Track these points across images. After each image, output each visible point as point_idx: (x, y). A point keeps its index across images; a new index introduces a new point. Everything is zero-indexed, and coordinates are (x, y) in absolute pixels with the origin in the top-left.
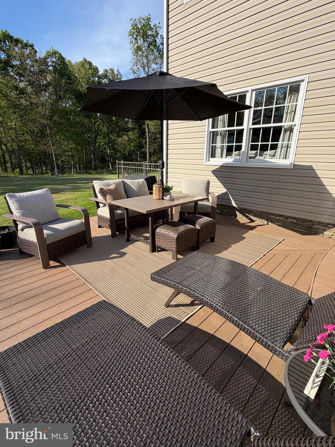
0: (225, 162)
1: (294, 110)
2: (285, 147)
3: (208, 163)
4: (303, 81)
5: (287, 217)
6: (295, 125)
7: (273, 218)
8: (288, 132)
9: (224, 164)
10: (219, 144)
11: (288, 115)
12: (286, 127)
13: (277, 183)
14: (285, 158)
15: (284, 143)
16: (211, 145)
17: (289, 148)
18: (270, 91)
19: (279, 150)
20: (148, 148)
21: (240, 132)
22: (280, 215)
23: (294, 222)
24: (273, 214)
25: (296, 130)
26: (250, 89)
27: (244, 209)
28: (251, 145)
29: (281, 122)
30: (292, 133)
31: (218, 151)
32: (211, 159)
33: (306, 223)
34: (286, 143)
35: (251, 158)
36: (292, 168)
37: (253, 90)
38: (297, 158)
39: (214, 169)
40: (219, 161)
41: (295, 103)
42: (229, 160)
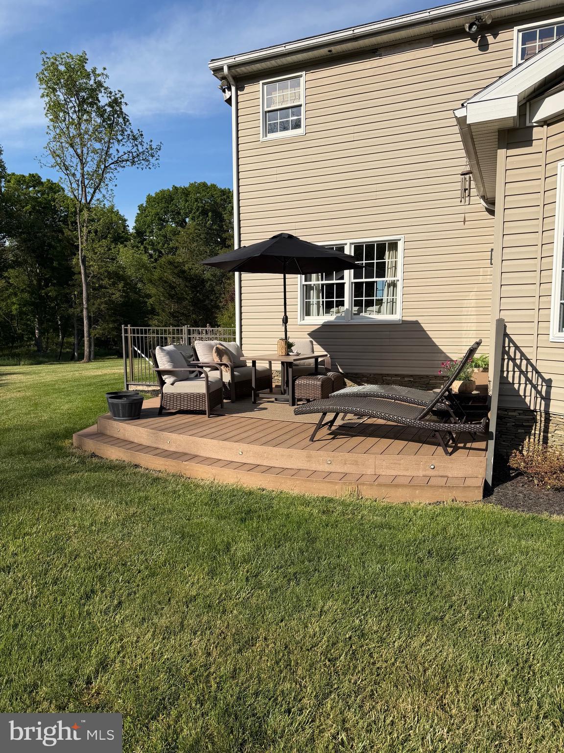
0: (326, 321)
1: (394, 265)
2: (390, 302)
3: (303, 322)
4: (400, 240)
5: (403, 376)
6: (398, 280)
7: (389, 380)
8: (392, 287)
9: (325, 322)
10: (314, 300)
11: (389, 270)
12: (388, 282)
13: (388, 340)
14: (392, 314)
15: (389, 298)
16: (305, 300)
17: (394, 304)
18: (370, 247)
19: (384, 305)
20: (85, 306)
21: (341, 287)
22: (396, 375)
23: (410, 380)
24: (388, 375)
25: (399, 285)
26: (348, 242)
27: (355, 374)
28: (354, 300)
29: (384, 277)
30: (395, 288)
31: (314, 308)
32: (306, 318)
33: (423, 380)
34: (390, 298)
35: (355, 314)
36: (401, 323)
37: (351, 244)
38: (405, 312)
39: (315, 329)
40: (318, 319)
41: (394, 260)
42: (330, 318)
